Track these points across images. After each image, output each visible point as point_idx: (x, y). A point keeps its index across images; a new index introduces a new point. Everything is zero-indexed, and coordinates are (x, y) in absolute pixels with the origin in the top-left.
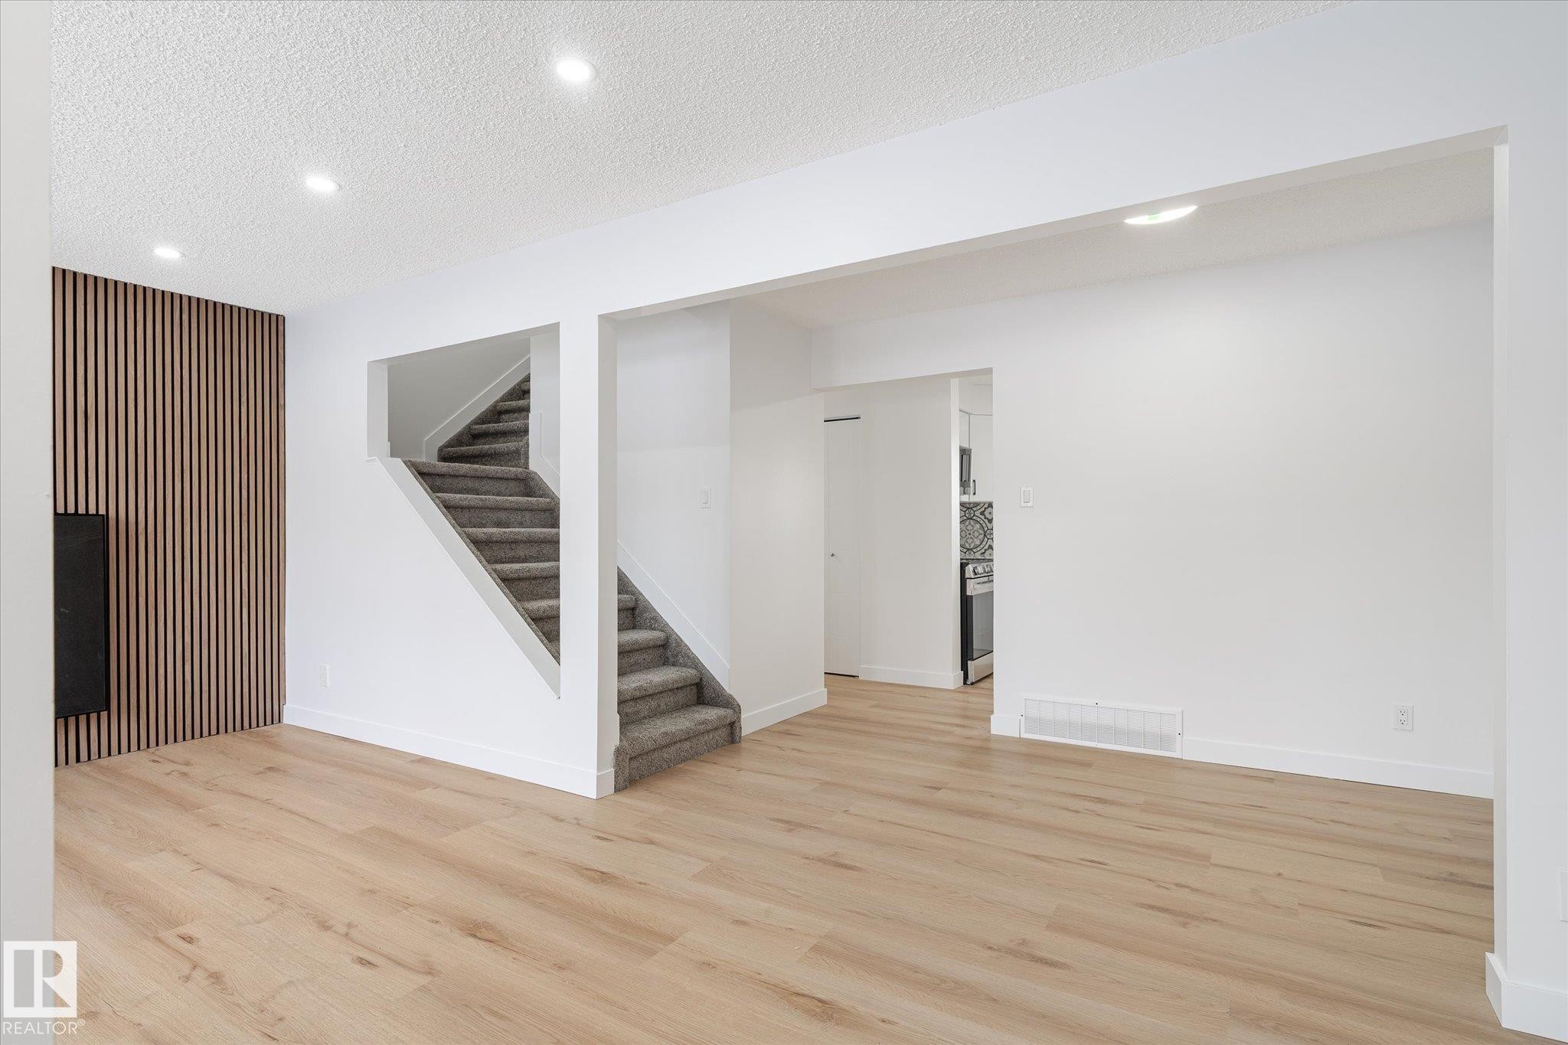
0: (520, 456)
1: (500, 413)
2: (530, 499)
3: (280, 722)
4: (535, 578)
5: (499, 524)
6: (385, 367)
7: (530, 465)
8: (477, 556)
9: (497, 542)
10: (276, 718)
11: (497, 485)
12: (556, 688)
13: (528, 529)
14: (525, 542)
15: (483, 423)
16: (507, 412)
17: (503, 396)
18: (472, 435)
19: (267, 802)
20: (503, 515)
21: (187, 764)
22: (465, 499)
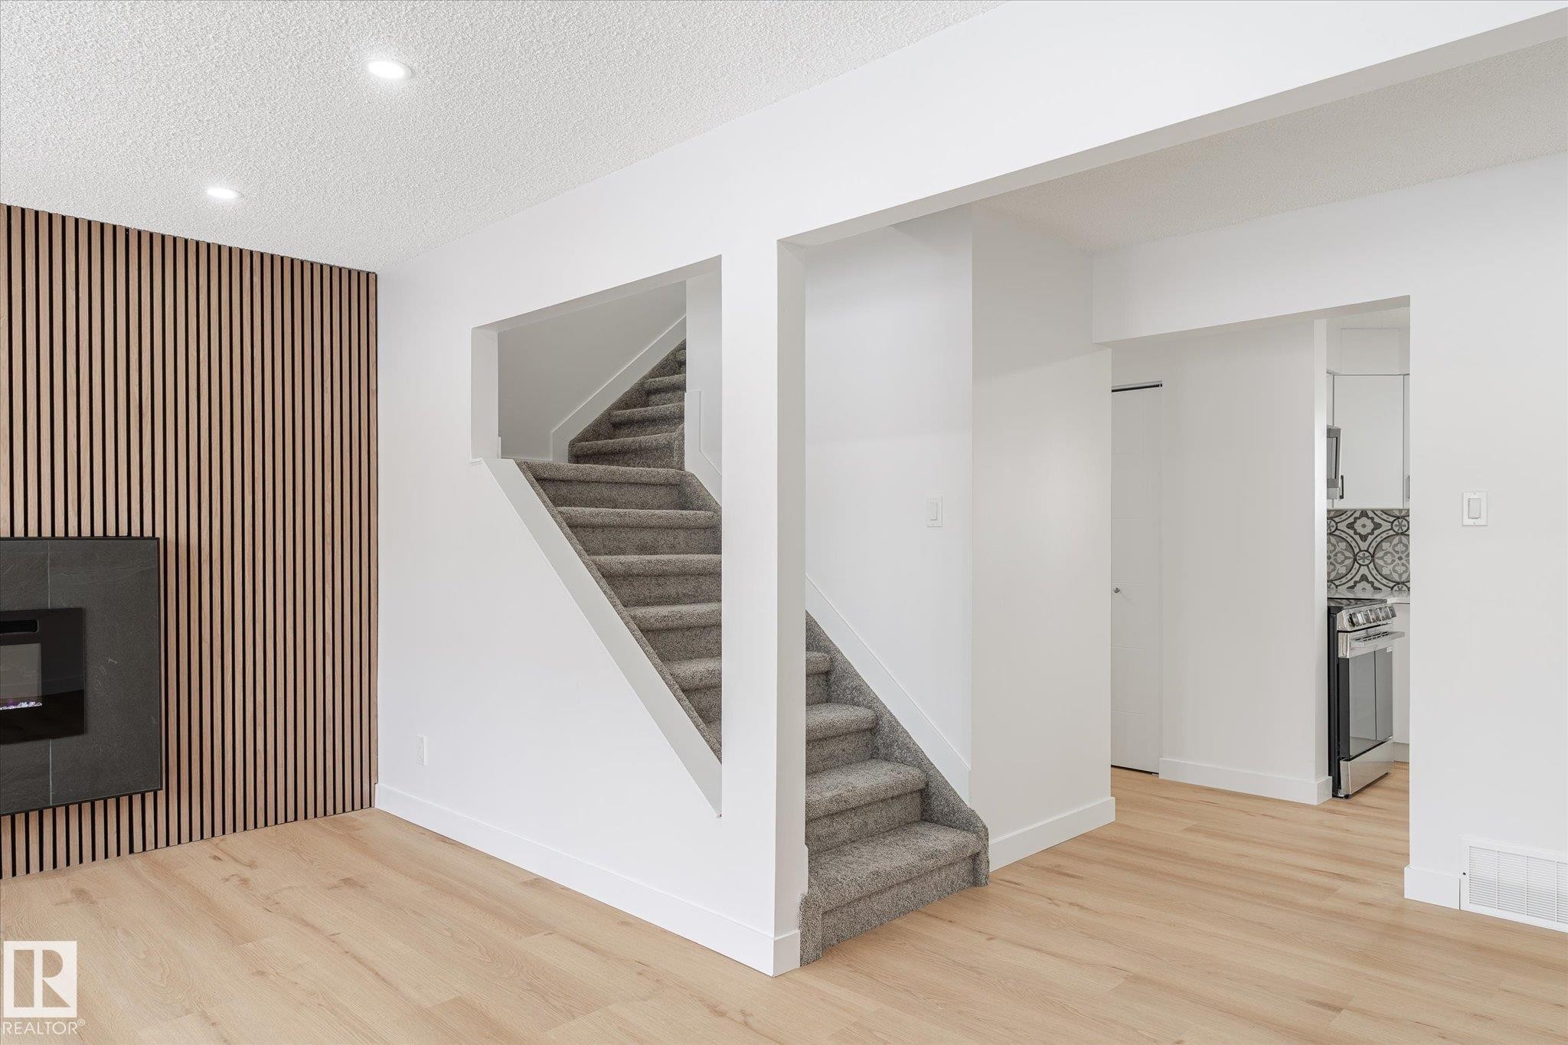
0: (672, 453)
1: (649, 393)
2: (685, 512)
3: (370, 806)
4: (689, 628)
5: (643, 549)
6: (494, 334)
7: (686, 464)
8: (610, 598)
9: (638, 575)
10: (365, 801)
12: (714, 798)
13: (682, 556)
14: (677, 575)
15: (627, 406)
16: (658, 391)
17: (653, 370)
18: (612, 424)
19: (332, 938)
20: (647, 536)
21: (252, 865)
22: (598, 515)
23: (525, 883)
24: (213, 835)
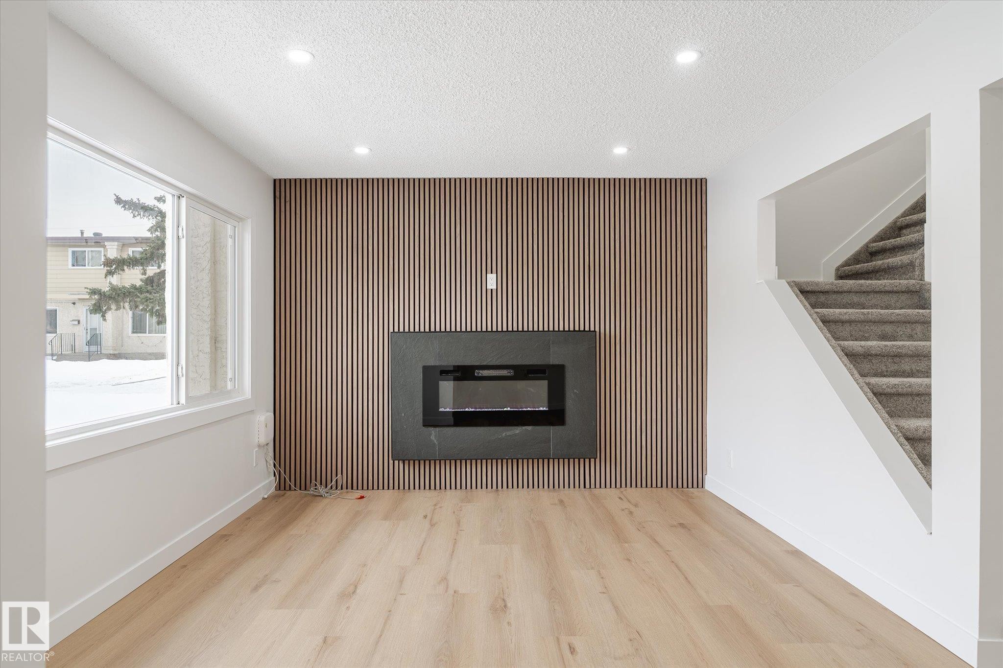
0: (916, 268)
1: (901, 228)
2: (921, 311)
3: (703, 487)
4: (918, 395)
5: (884, 337)
6: (773, 202)
7: (925, 276)
8: (849, 369)
9: (876, 355)
10: (699, 484)
11: (886, 298)
13: (916, 343)
14: (911, 356)
15: (882, 239)
16: (908, 226)
17: (905, 212)
18: (870, 253)
19: (667, 552)
20: (888, 329)
21: (636, 505)
22: (845, 314)
23: (788, 552)
24: (621, 487)
